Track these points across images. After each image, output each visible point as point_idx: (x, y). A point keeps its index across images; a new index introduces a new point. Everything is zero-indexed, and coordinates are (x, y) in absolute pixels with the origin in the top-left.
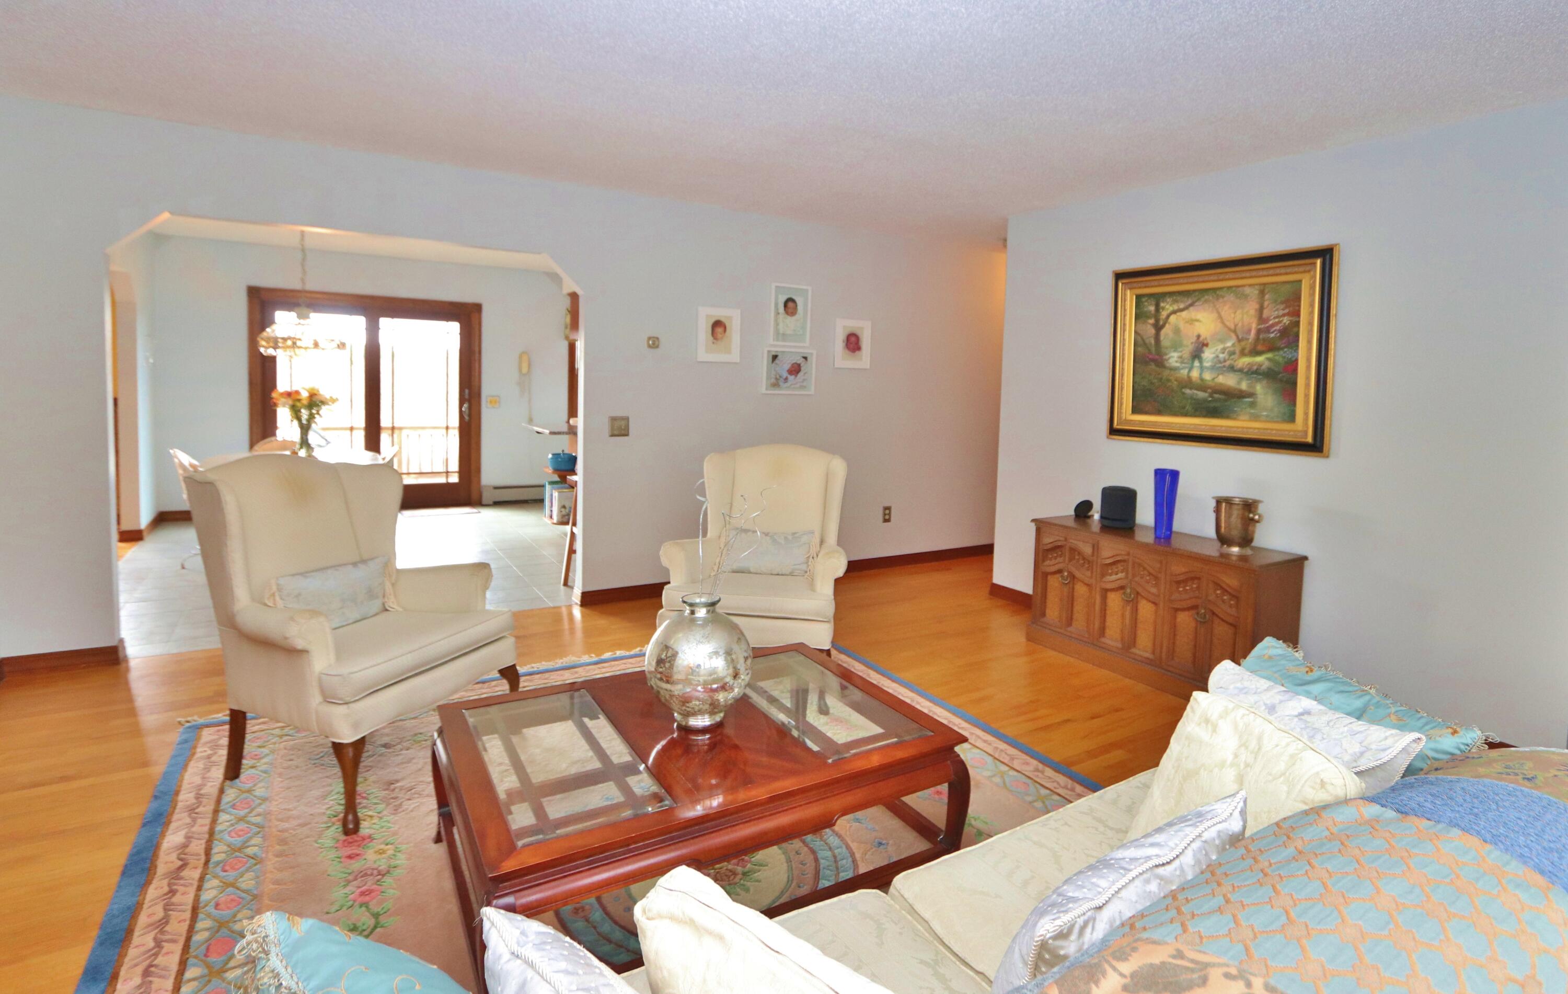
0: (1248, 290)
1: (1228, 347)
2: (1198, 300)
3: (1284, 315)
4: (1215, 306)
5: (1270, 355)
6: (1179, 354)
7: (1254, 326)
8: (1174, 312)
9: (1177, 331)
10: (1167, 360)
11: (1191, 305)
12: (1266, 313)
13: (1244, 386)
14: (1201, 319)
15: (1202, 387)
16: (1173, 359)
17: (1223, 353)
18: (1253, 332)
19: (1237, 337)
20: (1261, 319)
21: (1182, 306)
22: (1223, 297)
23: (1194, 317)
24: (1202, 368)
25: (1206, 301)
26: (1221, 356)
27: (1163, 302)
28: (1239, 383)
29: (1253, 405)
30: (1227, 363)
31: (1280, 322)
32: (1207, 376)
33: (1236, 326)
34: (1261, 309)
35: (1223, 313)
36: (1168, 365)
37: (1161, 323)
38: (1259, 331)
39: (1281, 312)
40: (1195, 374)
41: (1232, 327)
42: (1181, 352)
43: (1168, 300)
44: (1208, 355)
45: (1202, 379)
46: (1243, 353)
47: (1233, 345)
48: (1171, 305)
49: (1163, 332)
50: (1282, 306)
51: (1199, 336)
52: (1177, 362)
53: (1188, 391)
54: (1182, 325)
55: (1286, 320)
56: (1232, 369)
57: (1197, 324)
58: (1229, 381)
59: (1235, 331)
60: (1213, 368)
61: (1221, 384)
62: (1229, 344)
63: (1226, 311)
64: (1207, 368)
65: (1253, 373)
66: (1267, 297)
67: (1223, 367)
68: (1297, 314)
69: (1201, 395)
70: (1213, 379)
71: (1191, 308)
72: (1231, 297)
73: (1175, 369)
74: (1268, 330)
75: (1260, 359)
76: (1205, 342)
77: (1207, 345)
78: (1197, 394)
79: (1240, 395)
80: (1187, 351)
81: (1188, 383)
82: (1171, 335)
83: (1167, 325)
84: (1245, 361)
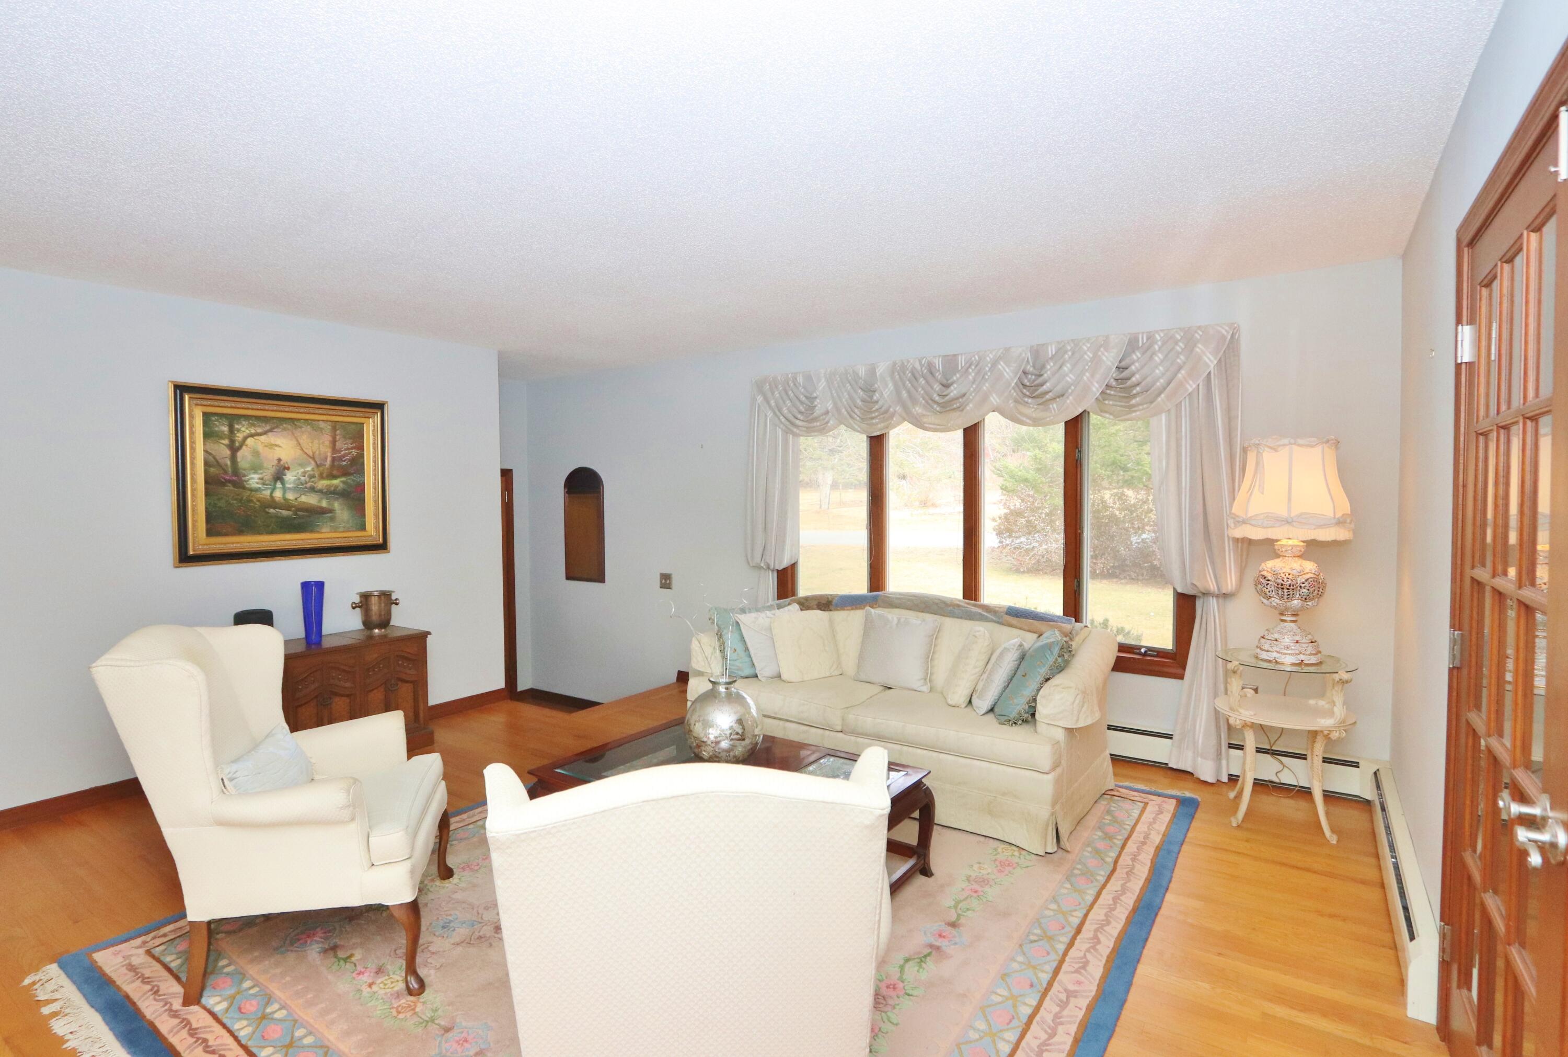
0: (322, 425)
1: (308, 471)
2: (277, 427)
3: (352, 448)
4: (293, 434)
5: (343, 479)
6: (260, 476)
7: (329, 454)
8: (252, 435)
9: (256, 453)
10: (247, 481)
11: (271, 430)
12: (338, 445)
13: (324, 504)
14: (281, 445)
15: (287, 505)
16: (253, 480)
17: (304, 476)
18: (329, 459)
19: (316, 462)
20: (334, 449)
21: (259, 430)
22: (301, 427)
23: (273, 442)
24: (284, 489)
25: (285, 429)
26: (303, 478)
27: (238, 424)
28: (320, 501)
29: (332, 519)
30: (308, 485)
31: (350, 453)
32: (291, 496)
33: (314, 453)
34: (334, 442)
35: (301, 441)
36: (247, 486)
37: (237, 444)
38: (334, 459)
39: (350, 446)
40: (278, 494)
41: (311, 454)
42: (261, 473)
43: (244, 422)
44: (290, 477)
45: (285, 499)
46: (322, 477)
47: (313, 470)
48: (247, 428)
49: (240, 454)
50: (350, 441)
51: (279, 460)
52: (257, 483)
53: (272, 511)
54: (260, 448)
55: (354, 452)
56: (313, 489)
57: (276, 448)
58: (311, 500)
59: (313, 458)
60: (296, 489)
61: (304, 503)
62: (309, 469)
63: (304, 439)
64: (289, 489)
65: (331, 493)
66: (338, 432)
67: (302, 488)
68: (361, 448)
69: (285, 513)
70: (296, 499)
71: (270, 434)
72: (309, 428)
73: (257, 490)
74: (340, 459)
75: (336, 482)
76: (286, 466)
77: (288, 469)
78: (281, 513)
79: (322, 511)
80: (268, 474)
81: (273, 504)
82: (249, 457)
83: (244, 447)
84: (323, 484)
